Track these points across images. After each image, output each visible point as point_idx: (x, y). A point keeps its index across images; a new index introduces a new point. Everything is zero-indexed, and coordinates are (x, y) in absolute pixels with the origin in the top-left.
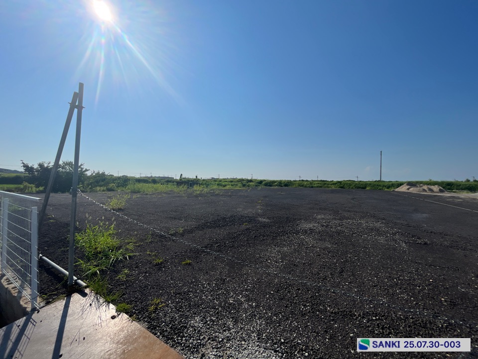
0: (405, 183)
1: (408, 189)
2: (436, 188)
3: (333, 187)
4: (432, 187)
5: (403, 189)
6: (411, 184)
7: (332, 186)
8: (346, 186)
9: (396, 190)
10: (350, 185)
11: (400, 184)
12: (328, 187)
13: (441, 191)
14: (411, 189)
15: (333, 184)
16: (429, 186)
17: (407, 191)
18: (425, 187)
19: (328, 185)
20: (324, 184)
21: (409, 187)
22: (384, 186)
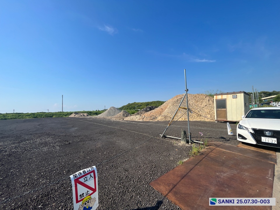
0: (74, 112)
1: (75, 116)
2: (85, 114)
3: (28, 118)
4: (84, 114)
5: (72, 116)
6: (76, 113)
7: (26, 117)
8: (38, 116)
9: (69, 117)
10: (42, 115)
11: (71, 113)
12: (23, 118)
13: (87, 116)
14: (76, 116)
15: (28, 115)
16: (83, 114)
17: (74, 117)
18: (82, 114)
19: (23, 116)
20: (19, 116)
21: (75, 114)
22: (63, 115)
